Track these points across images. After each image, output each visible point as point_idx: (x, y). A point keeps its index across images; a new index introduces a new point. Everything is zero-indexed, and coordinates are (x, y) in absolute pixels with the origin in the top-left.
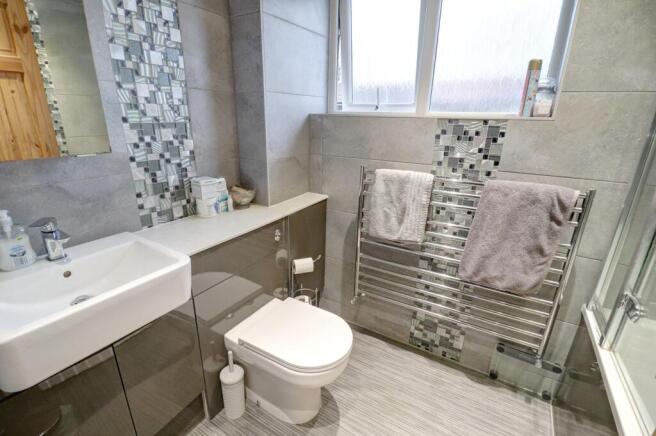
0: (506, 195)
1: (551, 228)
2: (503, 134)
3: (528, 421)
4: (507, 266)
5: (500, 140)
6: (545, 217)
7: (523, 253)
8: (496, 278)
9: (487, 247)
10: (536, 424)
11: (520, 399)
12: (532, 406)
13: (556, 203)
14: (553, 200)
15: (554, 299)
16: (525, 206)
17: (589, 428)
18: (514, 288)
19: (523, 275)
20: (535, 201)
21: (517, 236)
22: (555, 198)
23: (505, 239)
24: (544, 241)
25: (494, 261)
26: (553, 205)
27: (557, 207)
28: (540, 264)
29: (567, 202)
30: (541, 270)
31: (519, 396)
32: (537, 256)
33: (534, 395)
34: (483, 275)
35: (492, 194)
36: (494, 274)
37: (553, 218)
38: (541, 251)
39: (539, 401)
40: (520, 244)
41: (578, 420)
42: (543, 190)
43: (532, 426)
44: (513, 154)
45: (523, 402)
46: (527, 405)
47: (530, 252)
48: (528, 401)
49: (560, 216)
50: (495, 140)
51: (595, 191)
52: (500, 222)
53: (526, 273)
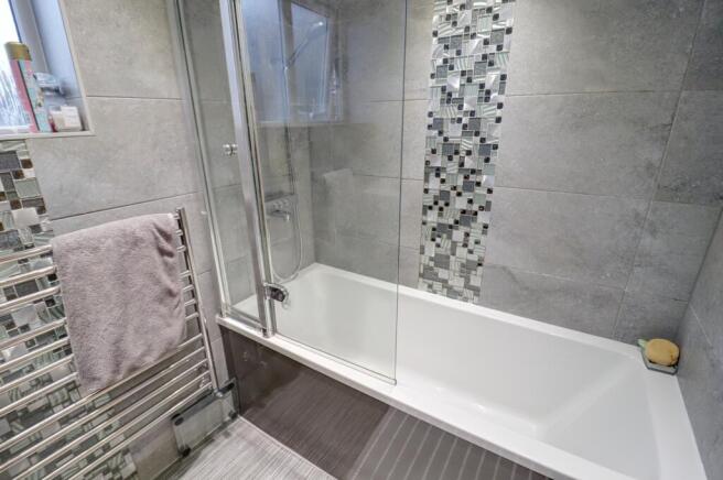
0: (95, 249)
1: (166, 264)
2: (28, 164)
3: (245, 448)
4: (146, 333)
5: (28, 173)
6: (155, 254)
7: (156, 306)
8: (143, 355)
9: (111, 329)
10: (251, 443)
11: (222, 441)
12: (234, 435)
13: (158, 234)
14: (153, 233)
15: (200, 331)
16: (128, 253)
17: (270, 402)
18: (168, 351)
19: (168, 330)
20: (136, 242)
21: (138, 292)
22: (155, 230)
23: (126, 304)
24: (167, 281)
25: (130, 337)
26: (156, 238)
27: (161, 239)
28: (176, 306)
29: (167, 229)
30: (179, 313)
31: (218, 441)
32: (169, 300)
33: (225, 425)
34: (126, 365)
35: (73, 258)
36: (138, 353)
37: (163, 252)
38: (170, 293)
39: (232, 425)
40: (147, 299)
41: (262, 406)
42: (138, 225)
43: (252, 448)
44: (61, 189)
45: (226, 441)
46: (230, 438)
47: (161, 301)
48: (227, 435)
49: (168, 247)
50: (19, 175)
51: (183, 209)
52: (108, 287)
53: (169, 325)
